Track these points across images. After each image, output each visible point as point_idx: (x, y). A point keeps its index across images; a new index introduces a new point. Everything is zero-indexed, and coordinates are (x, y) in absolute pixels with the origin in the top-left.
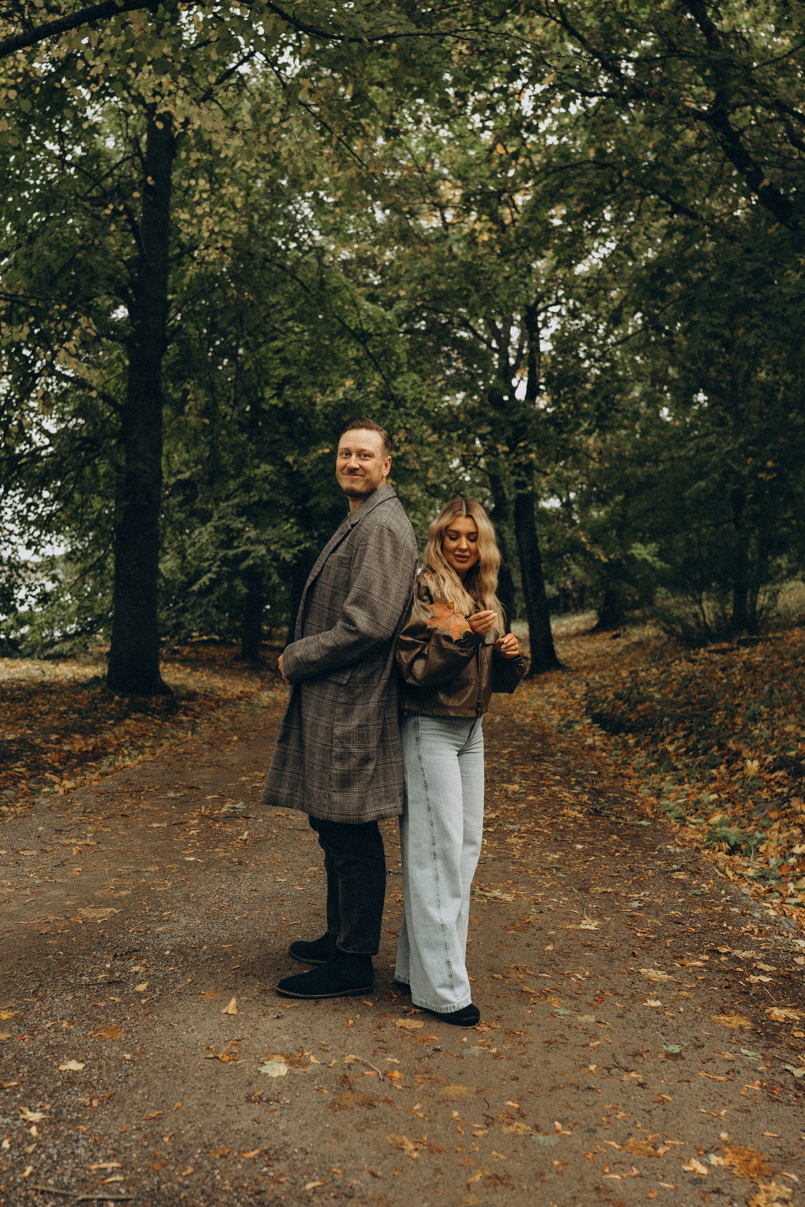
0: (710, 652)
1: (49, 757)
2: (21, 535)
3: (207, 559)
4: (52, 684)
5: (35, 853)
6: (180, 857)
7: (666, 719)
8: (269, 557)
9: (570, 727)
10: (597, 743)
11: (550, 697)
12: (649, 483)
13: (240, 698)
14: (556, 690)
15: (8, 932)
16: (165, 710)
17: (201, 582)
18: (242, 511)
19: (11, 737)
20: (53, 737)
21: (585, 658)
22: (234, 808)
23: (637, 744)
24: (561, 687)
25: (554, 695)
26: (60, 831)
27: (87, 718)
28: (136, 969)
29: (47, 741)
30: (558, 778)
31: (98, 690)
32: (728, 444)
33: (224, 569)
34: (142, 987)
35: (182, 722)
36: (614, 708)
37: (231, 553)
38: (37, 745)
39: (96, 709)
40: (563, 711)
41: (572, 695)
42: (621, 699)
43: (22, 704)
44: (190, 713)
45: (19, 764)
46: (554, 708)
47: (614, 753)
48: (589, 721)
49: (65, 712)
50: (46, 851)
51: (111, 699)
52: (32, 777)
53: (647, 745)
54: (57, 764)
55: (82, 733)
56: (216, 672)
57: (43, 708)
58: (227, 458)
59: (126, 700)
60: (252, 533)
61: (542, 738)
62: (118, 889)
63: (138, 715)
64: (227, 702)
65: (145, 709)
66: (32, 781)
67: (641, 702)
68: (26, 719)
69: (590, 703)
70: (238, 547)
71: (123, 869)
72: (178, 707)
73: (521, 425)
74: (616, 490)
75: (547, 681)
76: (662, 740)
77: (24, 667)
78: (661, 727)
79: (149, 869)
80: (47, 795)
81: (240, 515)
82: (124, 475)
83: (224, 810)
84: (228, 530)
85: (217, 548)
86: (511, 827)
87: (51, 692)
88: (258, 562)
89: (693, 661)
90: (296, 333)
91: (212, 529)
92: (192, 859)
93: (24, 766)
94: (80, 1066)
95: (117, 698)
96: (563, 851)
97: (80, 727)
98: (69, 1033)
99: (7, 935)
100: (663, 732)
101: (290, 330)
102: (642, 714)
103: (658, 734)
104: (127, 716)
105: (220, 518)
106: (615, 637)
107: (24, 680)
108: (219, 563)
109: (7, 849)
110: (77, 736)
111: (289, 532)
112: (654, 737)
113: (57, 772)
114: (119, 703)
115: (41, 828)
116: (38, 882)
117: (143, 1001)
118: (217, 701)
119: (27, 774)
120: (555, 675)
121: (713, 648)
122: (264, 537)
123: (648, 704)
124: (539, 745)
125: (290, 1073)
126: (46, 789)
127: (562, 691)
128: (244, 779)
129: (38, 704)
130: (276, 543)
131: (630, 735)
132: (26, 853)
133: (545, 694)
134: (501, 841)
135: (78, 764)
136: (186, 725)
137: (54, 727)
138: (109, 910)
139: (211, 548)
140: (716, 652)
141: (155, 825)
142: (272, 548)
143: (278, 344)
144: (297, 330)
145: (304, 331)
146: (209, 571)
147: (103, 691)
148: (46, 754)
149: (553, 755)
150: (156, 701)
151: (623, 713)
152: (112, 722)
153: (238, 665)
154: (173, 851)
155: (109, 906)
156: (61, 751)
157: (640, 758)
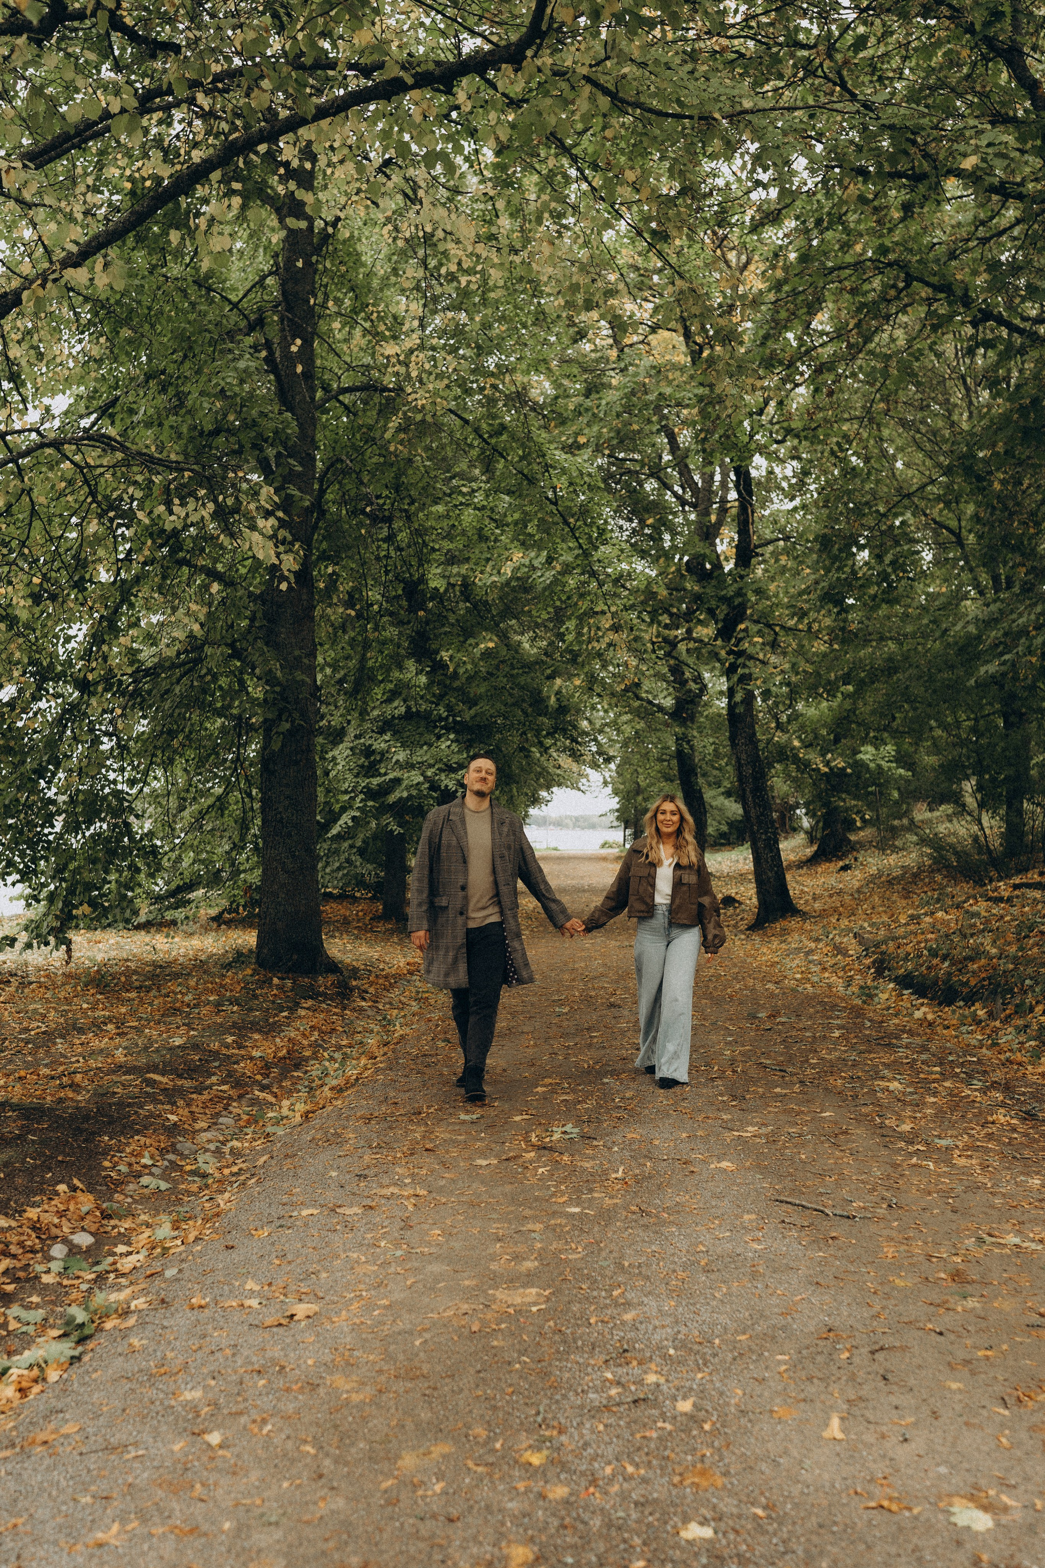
0: (1016, 887)
1: (244, 1068)
2: (122, 770)
3: (346, 792)
4: (169, 964)
5: (356, 1210)
6: (555, 1208)
7: (1028, 982)
8: (427, 785)
9: (871, 997)
10: (930, 1017)
11: (807, 954)
12: (891, 668)
13: (411, 973)
14: (813, 945)
15: (425, 1330)
16: (338, 994)
17: (341, 822)
18: (386, 726)
19: (178, 1041)
20: (230, 1039)
21: (814, 899)
22: (565, 1133)
23: (991, 1015)
24: (817, 940)
25: (811, 952)
26: (366, 1177)
27: (251, 1010)
28: (651, 1378)
29: (227, 1047)
30: (937, 1069)
31: (249, 971)
32: (1021, 615)
33: (370, 803)
34: (685, 1406)
35: (361, 1010)
36: (928, 968)
37: (376, 781)
38: (217, 1053)
39: (255, 997)
40: (841, 974)
41: (840, 950)
42: (936, 955)
43: (154, 993)
44: (367, 996)
45: (214, 1079)
46: (825, 969)
47: (964, 1029)
48: (892, 985)
49: (218, 1004)
50: (371, 1208)
51: (270, 983)
52: (241, 1097)
53: (1009, 1016)
54: (259, 1077)
55: (259, 1031)
56: (357, 938)
57: (186, 999)
58: (374, 659)
59: (289, 983)
60: (401, 756)
61: (857, 1012)
62: (517, 1258)
63: (310, 1003)
64: (398, 977)
65: (313, 994)
66: (244, 1102)
67: (971, 959)
68: (174, 1015)
69: (882, 961)
70: (386, 774)
71: (494, 1228)
72: (352, 990)
73: (737, 601)
74: (846, 679)
75: (785, 932)
76: (1032, 1010)
77: (112, 941)
78: (1025, 992)
79: (530, 1226)
80: (277, 1122)
81: (381, 732)
82: (277, 689)
83: (556, 1137)
84: (368, 752)
85: (356, 776)
86: (943, 1143)
87: (176, 976)
88: (414, 793)
89: (1000, 899)
90: (464, 495)
91: (349, 752)
92: (577, 1210)
93: (223, 1082)
94: (707, 1532)
95: (276, 981)
96: (1037, 1173)
97: (251, 1023)
98: (645, 1481)
99: (427, 1336)
100: (1030, 999)
101: (456, 491)
102: (984, 975)
103: (1023, 1003)
104: (297, 1005)
105: (357, 737)
106: (845, 868)
107: (127, 960)
108: (362, 796)
109: (314, 1206)
110: (256, 1036)
111: (447, 752)
112: (1017, 1006)
113: (263, 1088)
114: (280, 988)
115: (334, 1174)
116: (399, 1253)
117: (707, 1427)
118: (386, 977)
119: (233, 1093)
120: (793, 923)
121: (1017, 880)
122: (416, 759)
123: (983, 961)
124: (868, 1024)
125: (998, 1524)
126: (270, 1115)
127: (820, 945)
128: (539, 1089)
129: (176, 994)
130: (431, 766)
131: (977, 1005)
132: (348, 1211)
133: (798, 950)
134: (949, 1163)
135: (283, 1075)
136: (370, 1013)
137: (221, 1025)
138: (534, 1291)
139: (349, 776)
140: (1028, 886)
141: (484, 1163)
142: (429, 774)
143: (440, 508)
144: (464, 490)
145: (473, 491)
146: (351, 807)
147: (255, 972)
148: (237, 1063)
149: (898, 1038)
150: (325, 982)
151: (949, 974)
152: (285, 1014)
153: (381, 927)
154: (537, 1199)
155: (525, 1286)
156: (252, 1058)
157: (1008, 1036)
